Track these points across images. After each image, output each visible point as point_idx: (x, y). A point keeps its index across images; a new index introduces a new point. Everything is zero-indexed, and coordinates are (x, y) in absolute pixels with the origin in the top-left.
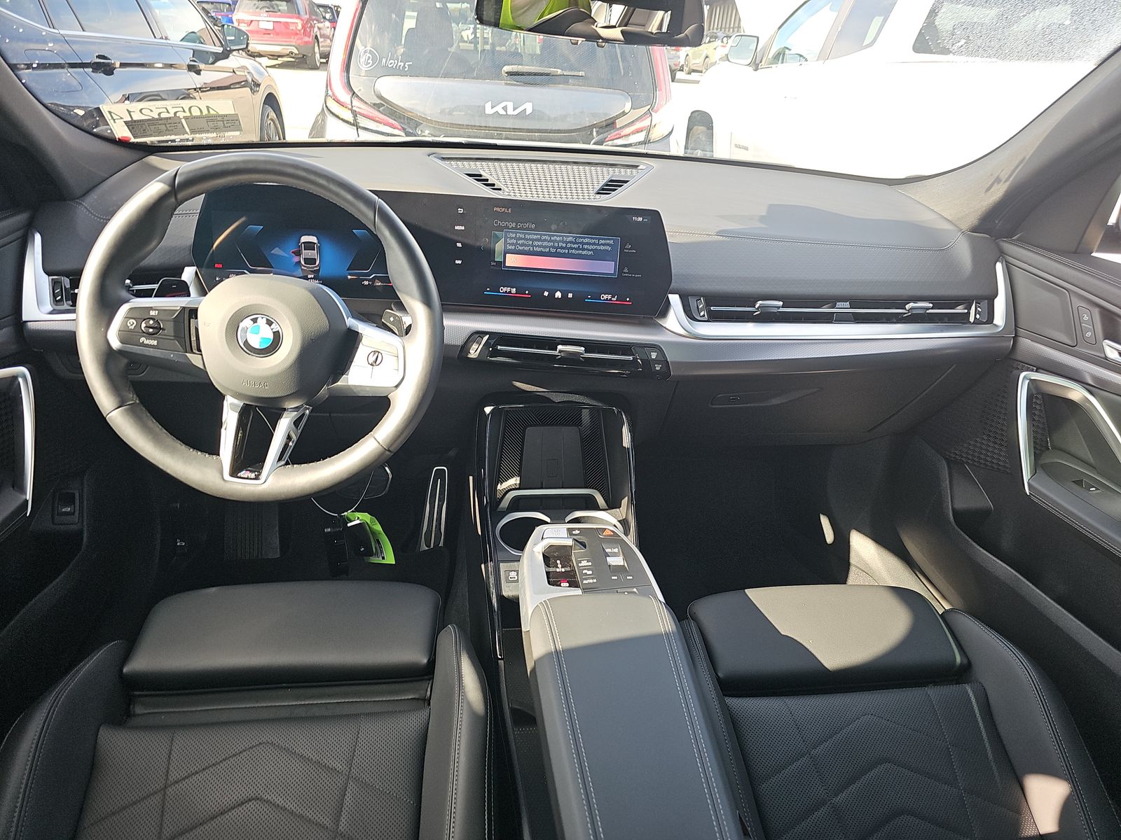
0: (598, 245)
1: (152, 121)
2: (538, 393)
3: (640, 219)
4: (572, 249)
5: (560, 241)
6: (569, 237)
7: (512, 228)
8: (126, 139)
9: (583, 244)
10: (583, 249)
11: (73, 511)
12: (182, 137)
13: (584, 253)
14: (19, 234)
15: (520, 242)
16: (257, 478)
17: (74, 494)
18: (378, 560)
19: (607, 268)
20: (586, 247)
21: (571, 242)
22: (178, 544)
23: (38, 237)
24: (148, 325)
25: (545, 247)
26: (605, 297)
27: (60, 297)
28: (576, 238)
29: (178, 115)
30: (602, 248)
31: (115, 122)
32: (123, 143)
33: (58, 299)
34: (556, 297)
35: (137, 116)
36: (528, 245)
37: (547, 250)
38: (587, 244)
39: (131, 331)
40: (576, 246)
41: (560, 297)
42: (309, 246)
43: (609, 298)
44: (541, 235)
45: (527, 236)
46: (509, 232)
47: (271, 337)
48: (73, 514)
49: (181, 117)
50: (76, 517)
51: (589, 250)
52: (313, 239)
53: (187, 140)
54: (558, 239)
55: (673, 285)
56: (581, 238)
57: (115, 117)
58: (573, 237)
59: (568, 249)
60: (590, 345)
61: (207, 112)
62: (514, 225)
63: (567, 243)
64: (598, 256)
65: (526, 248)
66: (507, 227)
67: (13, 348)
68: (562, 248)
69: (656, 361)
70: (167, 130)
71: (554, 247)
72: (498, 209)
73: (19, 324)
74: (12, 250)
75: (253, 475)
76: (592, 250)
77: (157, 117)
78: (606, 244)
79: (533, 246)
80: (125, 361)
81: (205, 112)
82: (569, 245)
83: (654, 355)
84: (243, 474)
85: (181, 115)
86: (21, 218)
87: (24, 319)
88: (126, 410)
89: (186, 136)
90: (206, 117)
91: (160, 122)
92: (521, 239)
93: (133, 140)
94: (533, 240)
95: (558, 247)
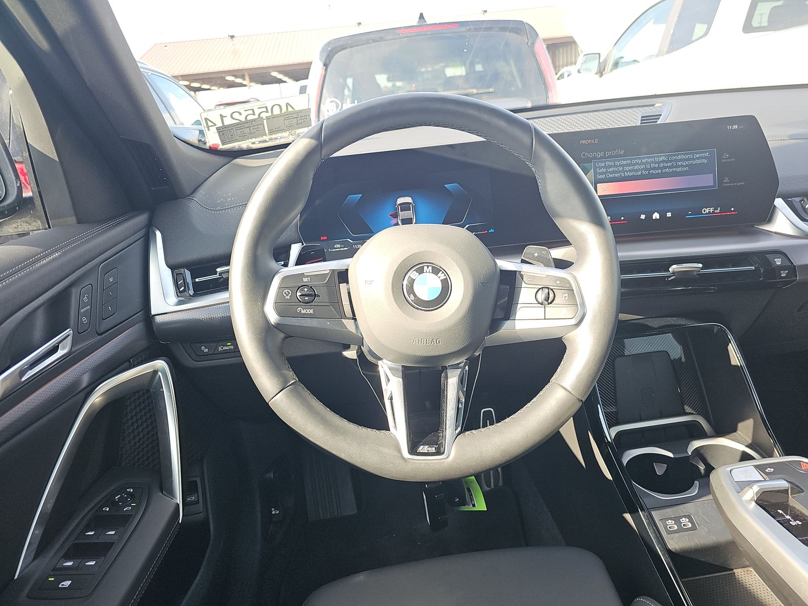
0: (693, 159)
1: (239, 125)
2: (632, 321)
3: (736, 127)
4: (665, 167)
5: (652, 162)
6: (661, 156)
7: (601, 158)
8: (215, 146)
9: (676, 161)
10: (677, 166)
11: (197, 499)
12: (261, 139)
13: (679, 170)
14: (142, 233)
15: (610, 170)
16: (439, 452)
17: (196, 481)
18: (470, 508)
19: (707, 180)
20: (680, 163)
21: (663, 161)
22: (273, 513)
23: (159, 235)
24: (303, 293)
25: (637, 170)
26: (707, 210)
27: (183, 288)
28: (669, 156)
29: (261, 116)
30: (697, 162)
31: (209, 130)
32: (213, 151)
33: (181, 290)
34: (654, 218)
35: (228, 121)
36: (619, 172)
37: (640, 173)
38: (681, 160)
39: (287, 301)
40: (669, 164)
41: (658, 217)
42: (405, 207)
43: (711, 211)
44: (631, 160)
45: (617, 163)
46: (598, 162)
47: (440, 286)
48: (198, 502)
49: (264, 118)
50: (200, 506)
51: (682, 166)
52: (408, 200)
53: (265, 141)
54: (649, 160)
55: (781, 188)
56: (674, 155)
57: (210, 124)
58: (666, 156)
59: (661, 169)
60: (708, 260)
61: (285, 111)
62: (602, 154)
63: (659, 163)
64: (694, 170)
65: (617, 175)
66: (595, 158)
67: (143, 344)
68: (655, 169)
69: (782, 268)
70: (251, 133)
71: (646, 169)
72: (584, 142)
73: (148, 317)
74: (138, 247)
75: (433, 450)
76: (685, 166)
77: (243, 119)
78: (701, 157)
79: (624, 171)
80: (282, 335)
81: (284, 110)
82: (662, 165)
83: (778, 262)
84: (423, 449)
85: (264, 115)
86: (141, 219)
87: (153, 313)
88: (291, 391)
89: (265, 138)
90: (285, 114)
91: (246, 125)
92: (611, 167)
93: (221, 147)
94: (623, 166)
95: (651, 169)
